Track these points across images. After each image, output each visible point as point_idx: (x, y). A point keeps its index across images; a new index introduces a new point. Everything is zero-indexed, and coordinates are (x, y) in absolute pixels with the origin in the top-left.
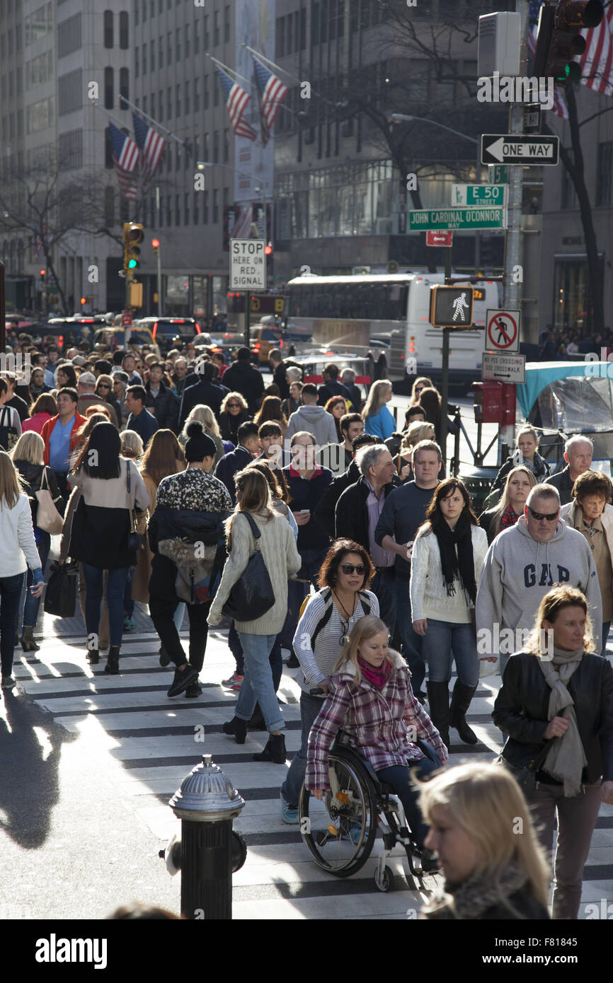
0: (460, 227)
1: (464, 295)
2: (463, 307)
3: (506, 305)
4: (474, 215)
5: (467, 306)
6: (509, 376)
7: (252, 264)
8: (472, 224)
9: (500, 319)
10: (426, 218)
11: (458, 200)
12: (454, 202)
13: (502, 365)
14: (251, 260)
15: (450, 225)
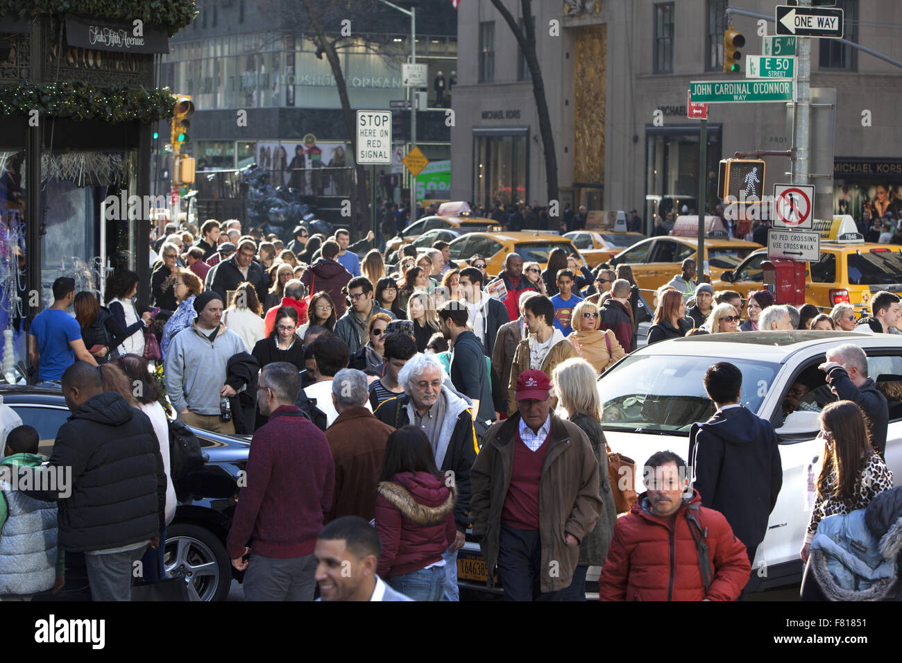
0: (747, 99)
1: (755, 169)
2: (754, 181)
3: (796, 181)
4: (763, 87)
5: (758, 181)
6: (801, 254)
7: (378, 137)
8: (759, 97)
9: (791, 195)
10: (709, 89)
11: (752, 72)
12: (748, 75)
13: (793, 242)
14: (378, 133)
15: (736, 97)
